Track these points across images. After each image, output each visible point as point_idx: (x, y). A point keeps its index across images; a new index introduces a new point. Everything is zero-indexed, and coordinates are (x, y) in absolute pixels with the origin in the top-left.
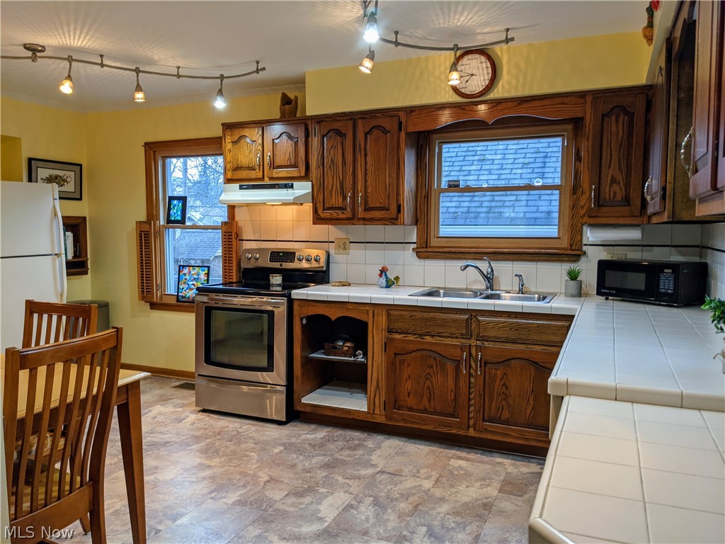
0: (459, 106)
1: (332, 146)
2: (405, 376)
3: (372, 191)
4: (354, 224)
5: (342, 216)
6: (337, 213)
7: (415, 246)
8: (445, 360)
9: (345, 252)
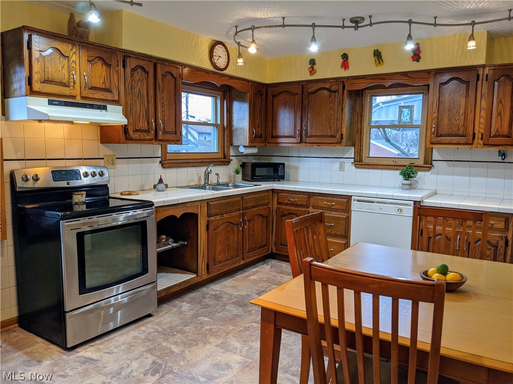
0: (207, 72)
1: (139, 80)
2: (218, 242)
3: (167, 119)
4: (153, 144)
5: (148, 137)
6: (143, 134)
7: (160, 159)
8: (233, 225)
9: (113, 166)
